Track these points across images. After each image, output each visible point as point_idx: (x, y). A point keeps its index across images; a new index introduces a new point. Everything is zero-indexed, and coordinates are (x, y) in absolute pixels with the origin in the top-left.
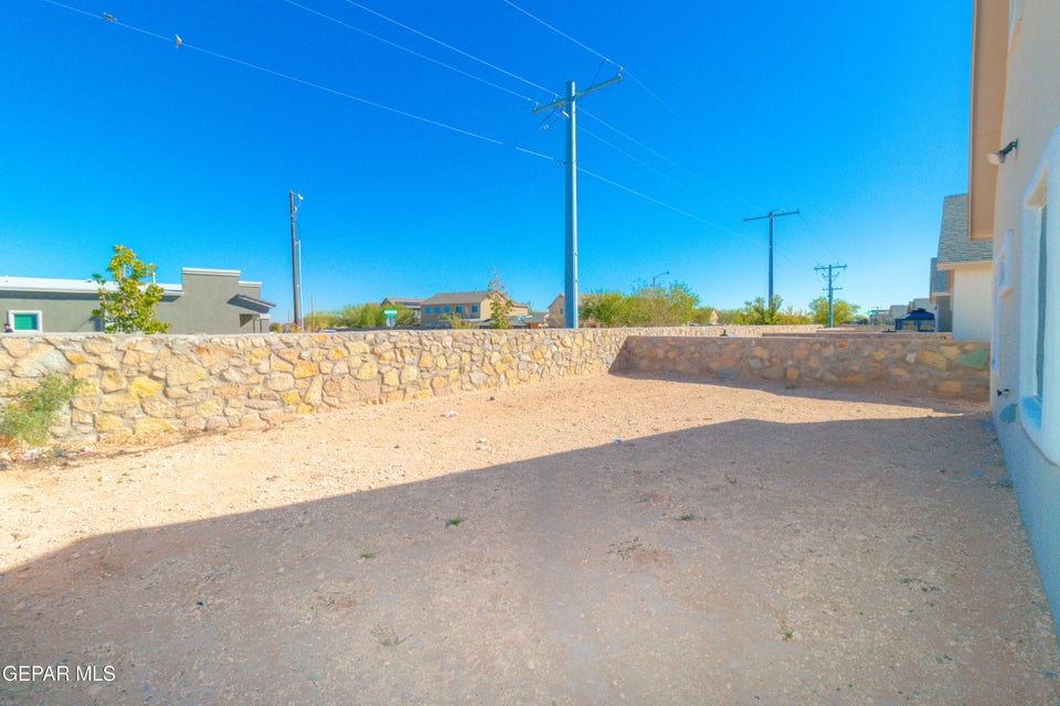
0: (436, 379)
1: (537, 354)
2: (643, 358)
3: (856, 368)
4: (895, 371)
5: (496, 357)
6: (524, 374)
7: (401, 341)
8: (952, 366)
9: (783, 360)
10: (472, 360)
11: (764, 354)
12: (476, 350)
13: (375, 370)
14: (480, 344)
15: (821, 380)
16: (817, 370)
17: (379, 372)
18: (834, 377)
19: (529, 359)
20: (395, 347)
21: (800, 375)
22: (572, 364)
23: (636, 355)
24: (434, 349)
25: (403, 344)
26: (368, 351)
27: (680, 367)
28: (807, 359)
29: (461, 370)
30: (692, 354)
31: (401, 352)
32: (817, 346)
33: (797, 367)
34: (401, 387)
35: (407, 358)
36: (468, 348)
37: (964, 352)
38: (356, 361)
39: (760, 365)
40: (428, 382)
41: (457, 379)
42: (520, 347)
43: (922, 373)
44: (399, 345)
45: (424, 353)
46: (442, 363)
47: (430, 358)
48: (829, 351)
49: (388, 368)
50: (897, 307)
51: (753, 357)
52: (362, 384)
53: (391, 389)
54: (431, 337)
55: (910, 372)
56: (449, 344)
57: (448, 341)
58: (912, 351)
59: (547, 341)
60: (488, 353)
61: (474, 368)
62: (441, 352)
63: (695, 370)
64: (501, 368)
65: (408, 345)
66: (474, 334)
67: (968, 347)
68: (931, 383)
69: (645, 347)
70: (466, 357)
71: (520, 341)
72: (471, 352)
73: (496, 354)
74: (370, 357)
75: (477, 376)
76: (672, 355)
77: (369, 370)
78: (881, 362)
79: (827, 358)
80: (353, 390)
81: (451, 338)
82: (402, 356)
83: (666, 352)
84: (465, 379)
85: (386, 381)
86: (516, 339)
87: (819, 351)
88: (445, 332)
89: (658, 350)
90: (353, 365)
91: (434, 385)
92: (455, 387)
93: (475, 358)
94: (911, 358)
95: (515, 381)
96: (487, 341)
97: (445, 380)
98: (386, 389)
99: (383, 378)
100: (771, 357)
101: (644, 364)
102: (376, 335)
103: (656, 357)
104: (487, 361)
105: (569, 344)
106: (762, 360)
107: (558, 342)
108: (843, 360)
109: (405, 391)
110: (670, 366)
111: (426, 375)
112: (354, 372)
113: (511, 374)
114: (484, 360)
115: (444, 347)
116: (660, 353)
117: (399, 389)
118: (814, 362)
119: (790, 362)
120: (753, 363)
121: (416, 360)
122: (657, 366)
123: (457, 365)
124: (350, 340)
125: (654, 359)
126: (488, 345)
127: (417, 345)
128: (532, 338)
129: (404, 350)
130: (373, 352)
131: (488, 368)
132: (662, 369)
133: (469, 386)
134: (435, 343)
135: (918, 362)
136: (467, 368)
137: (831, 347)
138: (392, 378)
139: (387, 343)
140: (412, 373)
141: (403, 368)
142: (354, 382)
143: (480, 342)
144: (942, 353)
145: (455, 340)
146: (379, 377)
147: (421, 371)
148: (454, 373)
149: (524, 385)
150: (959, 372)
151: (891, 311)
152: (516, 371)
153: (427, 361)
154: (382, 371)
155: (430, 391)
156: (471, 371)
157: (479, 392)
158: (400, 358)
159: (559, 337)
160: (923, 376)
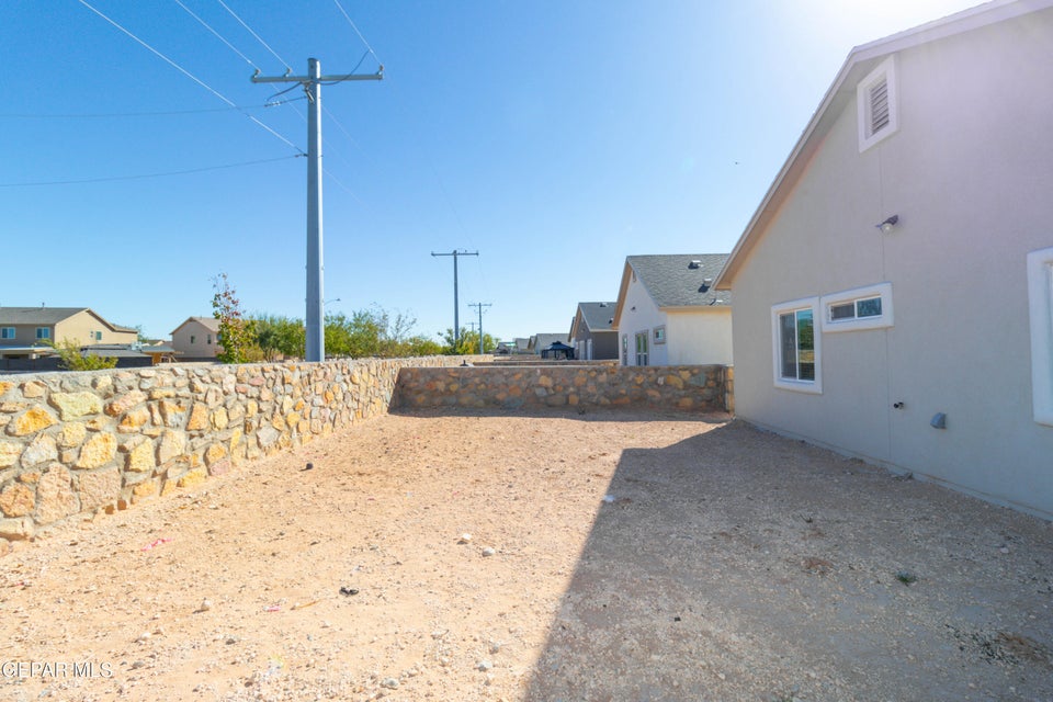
0: (213, 447)
1: (330, 395)
2: (419, 392)
3: (623, 392)
4: (651, 392)
5: (288, 403)
6: (317, 423)
7: (162, 386)
8: (687, 386)
9: (566, 387)
10: (260, 411)
11: (548, 382)
12: (266, 395)
13: (114, 445)
14: (271, 385)
15: (597, 404)
16: (594, 395)
17: (121, 449)
18: (608, 401)
19: (322, 404)
20: (150, 398)
21: (580, 401)
22: (361, 406)
23: (410, 389)
24: (211, 397)
25: (166, 392)
26: (100, 409)
27: (464, 400)
28: (586, 386)
29: (247, 428)
30: (477, 385)
31: (161, 405)
32: (593, 374)
33: (578, 394)
34: (160, 470)
35: (171, 417)
36: (254, 392)
37: (693, 375)
38: (75, 432)
39: (545, 394)
40: (201, 453)
41: (242, 443)
42: (313, 386)
43: (668, 392)
44: (157, 394)
45: (198, 406)
46: (222, 420)
47: (205, 413)
48: (603, 378)
49: (139, 438)
50: (521, 340)
51: (540, 386)
52: (85, 476)
53: (141, 477)
54: (207, 378)
55: (660, 392)
56: (232, 388)
57: (230, 383)
58: (661, 375)
59: (340, 378)
60: (279, 399)
61: (263, 422)
62: (221, 401)
63: (481, 402)
64: (294, 418)
65: (172, 394)
66: (263, 370)
67: (696, 371)
68: (674, 401)
69: (422, 380)
70: (252, 405)
71: (312, 379)
72: (259, 399)
73: (288, 397)
74: (103, 422)
75: (267, 435)
76: (454, 387)
77: (102, 446)
78: (640, 385)
79: (601, 384)
80: (67, 493)
81: (234, 378)
82: (163, 415)
83: (448, 385)
84: (252, 441)
85: (134, 464)
86: (309, 375)
87: (595, 378)
88: (226, 368)
89: (438, 383)
90: (69, 441)
91: (210, 458)
92: (237, 456)
93: (264, 407)
94: (661, 381)
95: (309, 435)
96: (279, 381)
97: (224, 448)
98: (132, 478)
99: (127, 460)
100: (555, 385)
101: (421, 399)
102: (115, 378)
103: (436, 390)
104: (278, 411)
105: (357, 381)
106: (546, 388)
107: (348, 378)
108: (614, 385)
109: (164, 476)
110: (453, 400)
111: (198, 442)
112: (70, 455)
113: (304, 426)
114: (275, 409)
115: (225, 393)
116: (441, 386)
117: (154, 474)
118: (591, 388)
119: (571, 389)
120: (539, 391)
121: (185, 419)
122: (437, 401)
123: (241, 421)
124: (63, 389)
125: (434, 393)
126: (279, 387)
127: (186, 392)
128: (325, 374)
129: (167, 403)
130: (109, 411)
131: (279, 421)
132: (443, 404)
133: (256, 452)
134: (214, 387)
135: (666, 384)
136: (255, 424)
137: (605, 374)
138: (143, 457)
139: (136, 392)
140: (177, 442)
141: (163, 435)
142: (70, 475)
143: (271, 382)
144: (680, 376)
145: (238, 381)
146: (121, 456)
147: (192, 437)
148: (236, 435)
149: (317, 439)
150: (691, 390)
151: (516, 342)
152: (308, 421)
153: (201, 418)
154: (128, 446)
155: (203, 470)
156: (259, 428)
157: (270, 458)
158: (157, 418)
159: (349, 372)
160: (669, 395)
